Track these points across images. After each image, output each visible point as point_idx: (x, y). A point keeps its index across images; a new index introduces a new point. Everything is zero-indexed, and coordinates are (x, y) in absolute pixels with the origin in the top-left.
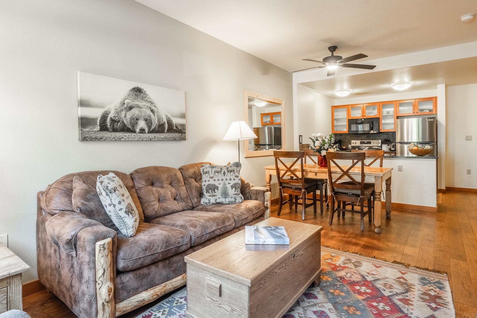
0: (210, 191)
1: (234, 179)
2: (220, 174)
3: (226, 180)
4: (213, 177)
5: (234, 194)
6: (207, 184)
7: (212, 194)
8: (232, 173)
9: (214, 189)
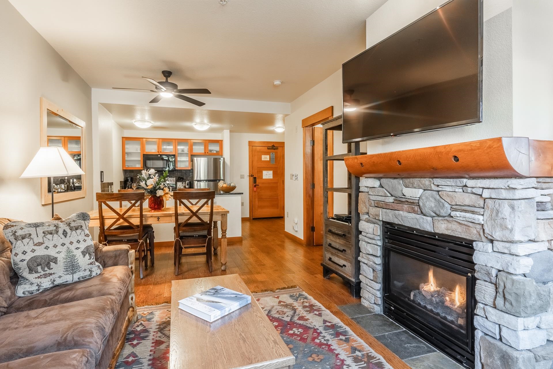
0: (39, 268)
1: (85, 241)
2: (55, 235)
3: (71, 243)
4: (42, 244)
5: (89, 264)
6: (28, 257)
7: (43, 273)
8: (79, 231)
9: (49, 263)
